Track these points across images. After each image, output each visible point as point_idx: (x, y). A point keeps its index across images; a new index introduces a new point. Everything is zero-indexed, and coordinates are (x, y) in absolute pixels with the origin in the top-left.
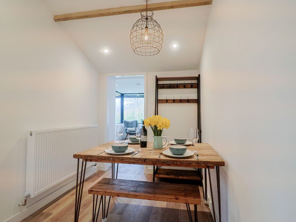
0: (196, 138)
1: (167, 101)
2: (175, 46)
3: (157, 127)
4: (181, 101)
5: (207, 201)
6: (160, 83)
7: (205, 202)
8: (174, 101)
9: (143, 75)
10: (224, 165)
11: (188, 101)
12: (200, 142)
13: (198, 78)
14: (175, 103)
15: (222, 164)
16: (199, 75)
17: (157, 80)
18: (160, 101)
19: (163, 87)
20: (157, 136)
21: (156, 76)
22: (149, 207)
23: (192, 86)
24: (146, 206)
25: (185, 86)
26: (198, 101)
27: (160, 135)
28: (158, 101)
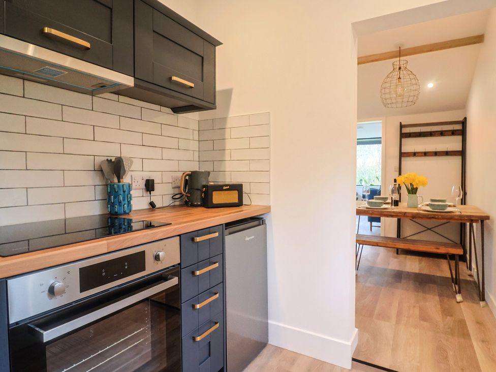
0: (459, 196)
1: (415, 154)
2: (430, 85)
3: (413, 185)
4: (436, 154)
5: (471, 270)
6: (405, 130)
7: (469, 272)
8: (425, 154)
9: (381, 121)
10: (489, 219)
11: (447, 153)
12: (465, 204)
13: (464, 123)
14: (428, 156)
15: (488, 218)
16: (465, 119)
17: (402, 126)
18: (405, 155)
19: (410, 135)
20: (412, 194)
21: (401, 123)
22: (398, 271)
23: (453, 133)
24: (394, 270)
25: (442, 133)
26: (462, 153)
27: (416, 194)
28: (402, 155)
